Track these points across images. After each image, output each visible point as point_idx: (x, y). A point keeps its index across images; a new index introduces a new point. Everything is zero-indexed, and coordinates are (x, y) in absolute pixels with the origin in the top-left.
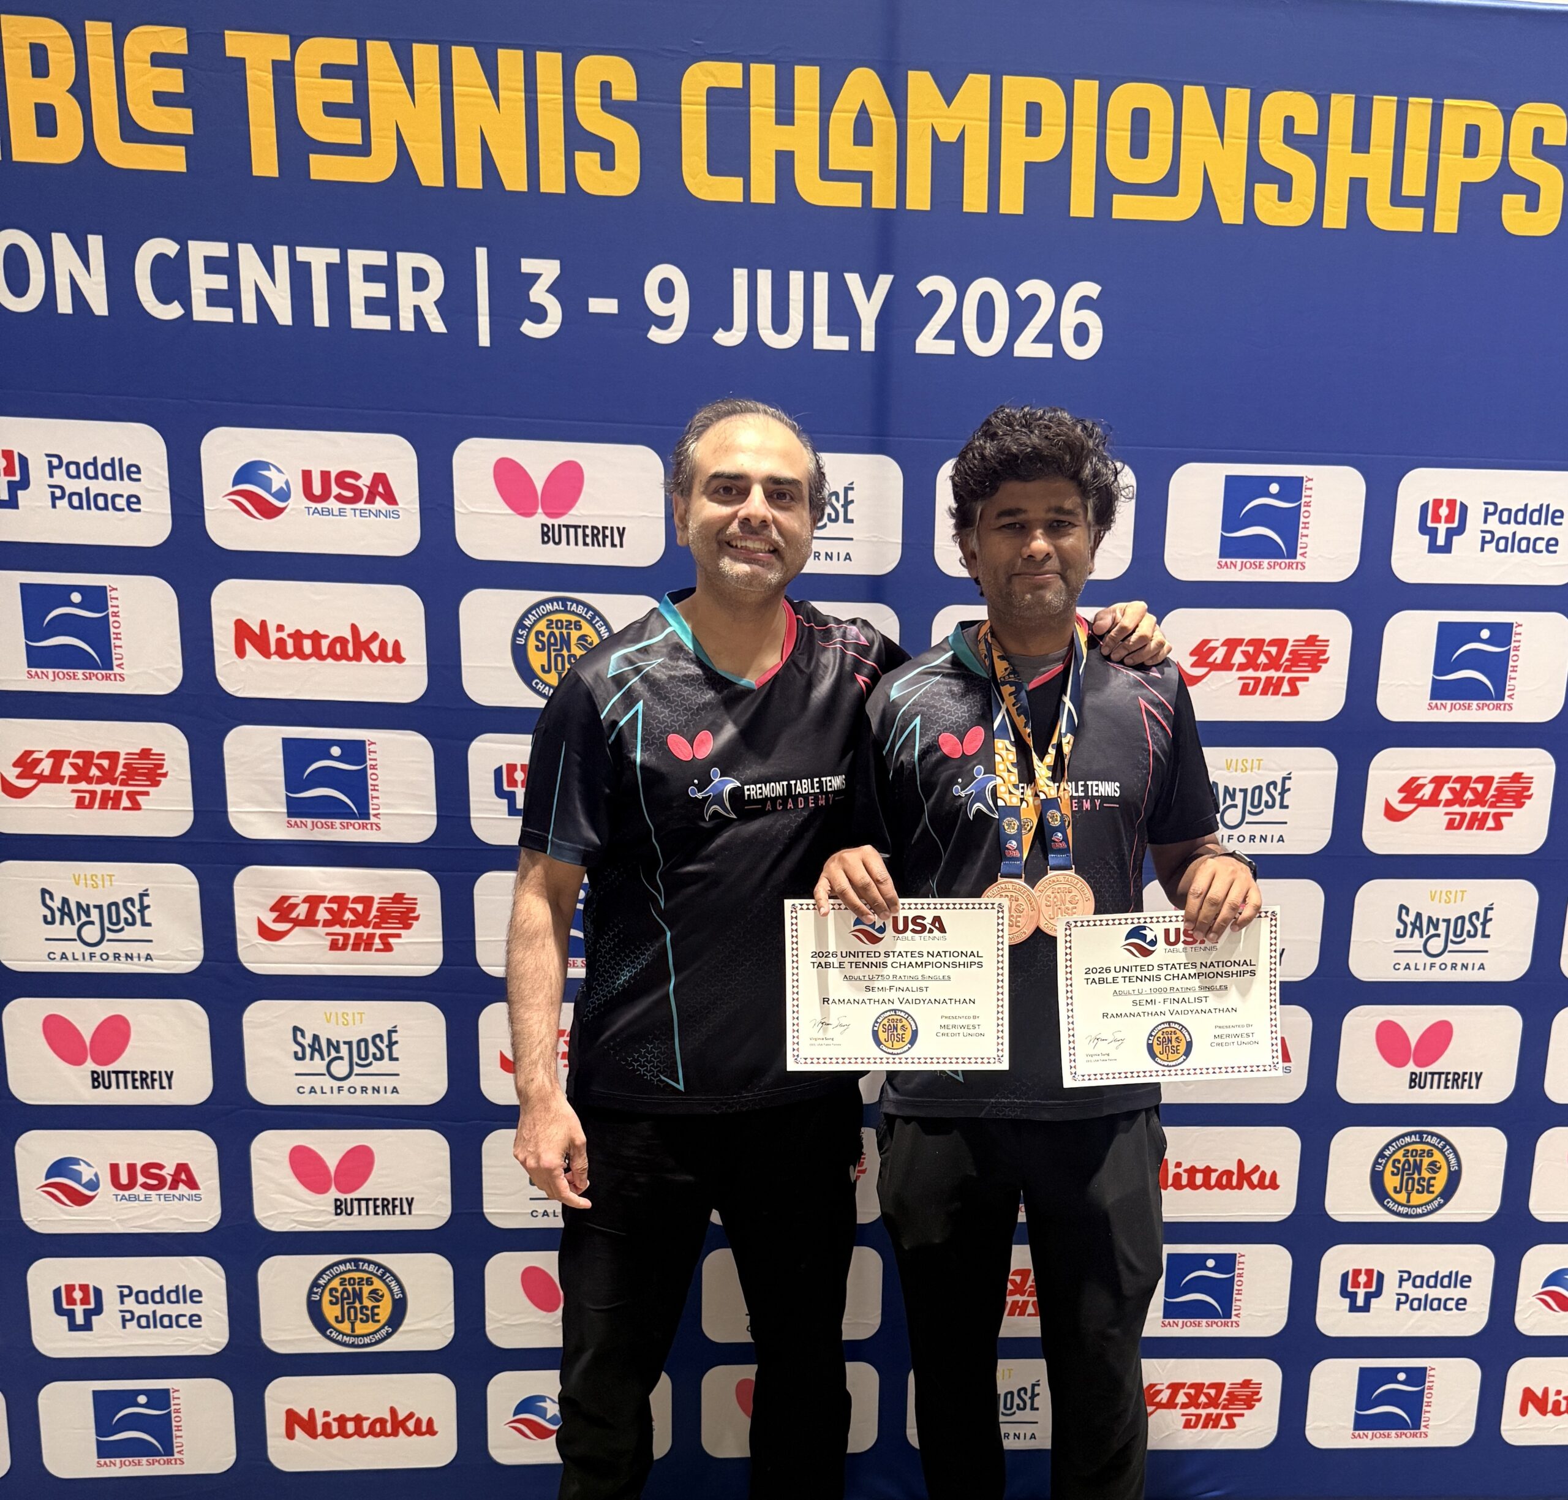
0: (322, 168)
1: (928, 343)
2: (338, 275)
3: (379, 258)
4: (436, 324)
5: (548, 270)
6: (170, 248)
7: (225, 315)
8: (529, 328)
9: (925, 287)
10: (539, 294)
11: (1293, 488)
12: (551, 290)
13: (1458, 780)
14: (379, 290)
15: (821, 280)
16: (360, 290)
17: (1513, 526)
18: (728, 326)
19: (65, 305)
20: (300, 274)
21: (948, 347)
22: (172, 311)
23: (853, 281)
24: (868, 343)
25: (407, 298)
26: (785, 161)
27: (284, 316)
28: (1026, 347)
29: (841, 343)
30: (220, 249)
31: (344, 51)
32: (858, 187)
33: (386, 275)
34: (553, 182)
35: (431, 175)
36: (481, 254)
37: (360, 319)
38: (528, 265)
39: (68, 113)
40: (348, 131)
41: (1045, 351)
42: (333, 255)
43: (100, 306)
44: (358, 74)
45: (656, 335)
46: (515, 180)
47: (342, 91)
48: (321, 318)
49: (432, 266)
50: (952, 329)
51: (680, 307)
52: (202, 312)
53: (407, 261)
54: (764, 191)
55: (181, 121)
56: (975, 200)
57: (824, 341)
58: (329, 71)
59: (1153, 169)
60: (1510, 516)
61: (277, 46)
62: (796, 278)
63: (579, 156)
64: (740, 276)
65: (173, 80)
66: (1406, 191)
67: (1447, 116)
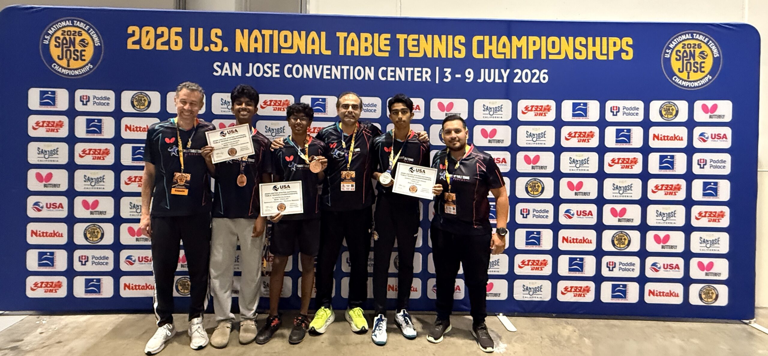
0: (411, 55)
1: (516, 80)
2: (413, 72)
3: (420, 69)
4: (429, 80)
5: (449, 70)
6: (385, 68)
7: (393, 79)
8: (445, 80)
9: (515, 71)
10: (447, 74)
11: (585, 104)
12: (449, 74)
13: (623, 159)
14: (419, 74)
15: (497, 70)
16: (416, 74)
17: (629, 111)
18: (480, 78)
19: (367, 78)
20: (406, 72)
21: (520, 81)
22: (385, 79)
23: (503, 71)
24: (505, 81)
25: (424, 75)
26: (490, 51)
27: (403, 79)
28: (534, 81)
29: (500, 81)
30: (393, 69)
31: (416, 36)
32: (503, 55)
33: (421, 72)
34: (450, 56)
35: (429, 55)
36: (437, 68)
37: (416, 79)
38: (445, 70)
39: (370, 48)
40: (416, 49)
41: (538, 81)
42: (412, 69)
43: (372, 78)
44: (418, 40)
45: (467, 80)
46: (444, 56)
47: (415, 43)
48: (409, 79)
49: (429, 70)
50: (520, 78)
51: (472, 76)
52: (389, 79)
53: (425, 70)
54: (487, 56)
55: (389, 48)
56: (524, 57)
57: (497, 81)
58: (413, 40)
59: (556, 50)
60: (628, 109)
61: (405, 36)
62: (492, 70)
63: (455, 52)
64: (482, 70)
65: (388, 42)
66: (603, 53)
67: (610, 40)
